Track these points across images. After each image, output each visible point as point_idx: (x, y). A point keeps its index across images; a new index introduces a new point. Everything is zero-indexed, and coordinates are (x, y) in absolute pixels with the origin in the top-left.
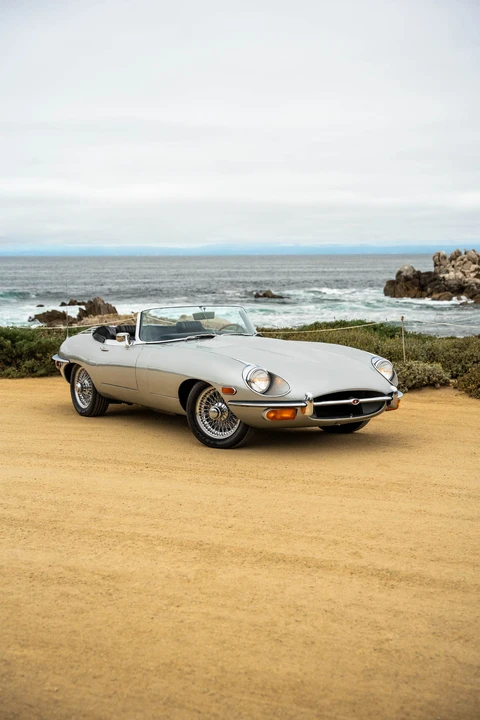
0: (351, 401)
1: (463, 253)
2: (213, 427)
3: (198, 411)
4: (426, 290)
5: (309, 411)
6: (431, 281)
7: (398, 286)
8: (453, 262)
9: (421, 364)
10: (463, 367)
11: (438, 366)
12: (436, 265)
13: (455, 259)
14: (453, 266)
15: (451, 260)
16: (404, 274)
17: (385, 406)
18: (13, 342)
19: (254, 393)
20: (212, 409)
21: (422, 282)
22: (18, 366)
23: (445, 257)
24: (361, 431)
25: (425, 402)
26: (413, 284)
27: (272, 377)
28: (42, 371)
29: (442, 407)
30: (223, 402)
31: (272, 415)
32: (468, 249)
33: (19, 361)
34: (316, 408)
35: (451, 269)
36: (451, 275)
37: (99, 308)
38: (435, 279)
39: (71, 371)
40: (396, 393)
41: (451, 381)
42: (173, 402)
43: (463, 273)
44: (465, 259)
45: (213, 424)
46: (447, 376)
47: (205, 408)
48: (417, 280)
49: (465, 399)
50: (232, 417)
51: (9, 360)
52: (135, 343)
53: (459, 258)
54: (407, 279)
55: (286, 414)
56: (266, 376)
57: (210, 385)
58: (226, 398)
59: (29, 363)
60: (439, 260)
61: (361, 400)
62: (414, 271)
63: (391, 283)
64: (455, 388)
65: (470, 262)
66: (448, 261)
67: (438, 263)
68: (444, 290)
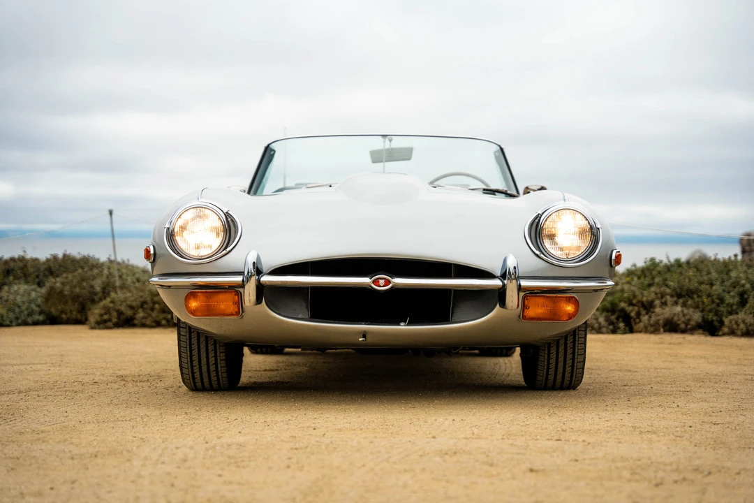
12: (744, 251)
67: (747, 248)
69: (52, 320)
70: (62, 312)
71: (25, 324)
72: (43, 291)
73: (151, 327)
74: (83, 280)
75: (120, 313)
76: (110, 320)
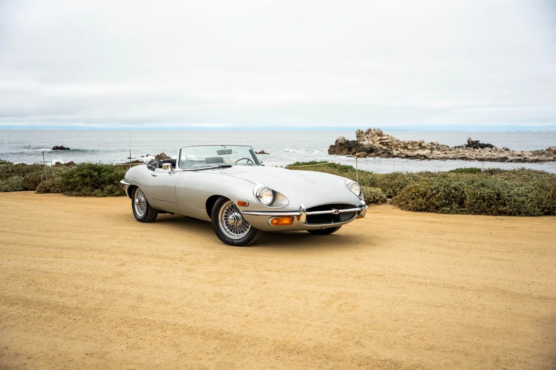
0: (333, 211)
1: (373, 130)
2: (231, 231)
3: (220, 218)
4: (352, 151)
5: (303, 219)
6: (355, 146)
7: (336, 148)
8: (367, 135)
9: (369, 188)
10: (394, 190)
11: (379, 190)
12: (357, 137)
13: (368, 133)
14: (367, 138)
15: (366, 134)
16: (339, 142)
17: (356, 215)
18: (99, 173)
19: (261, 205)
20: (231, 217)
21: (350, 146)
22: (102, 189)
23: (362, 132)
24: (336, 233)
25: (373, 213)
26: (345, 148)
27: (275, 194)
28: (118, 192)
29: (385, 217)
30: (238, 212)
31: (275, 221)
32: (375, 128)
33: (103, 186)
34: (308, 217)
35: (366, 139)
36: (366, 143)
38: (357, 145)
39: (133, 190)
40: (364, 206)
41: (388, 199)
42: (202, 212)
43: (373, 141)
44: (374, 134)
45: (232, 228)
46: (384, 196)
47: (225, 216)
48: (347, 145)
49: (398, 211)
50: (245, 223)
51: (96, 185)
52: (176, 170)
53: (370, 133)
54: (341, 144)
55: (286, 221)
56: (270, 193)
57: (230, 200)
58: (241, 208)
59: (109, 187)
60: (359, 134)
61: (341, 211)
62: (345, 140)
63: (332, 147)
64: (391, 204)
65: (376, 135)
66: (364, 135)
68: (363, 151)
69: (26, 189)
70: (29, 186)
71: (16, 191)
72: (23, 178)
73: (56, 193)
74: (37, 175)
75: (46, 188)
76: (42, 191)
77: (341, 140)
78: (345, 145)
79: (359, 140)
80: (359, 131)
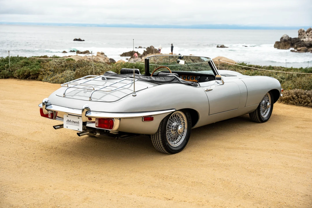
4: (294, 46)
6: (297, 42)
7: (281, 44)
8: (308, 33)
12: (299, 35)
14: (308, 35)
15: (307, 32)
16: (284, 39)
21: (292, 43)
23: (304, 31)
26: (288, 43)
35: (306, 36)
36: (307, 39)
37: (152, 51)
38: (298, 41)
48: (290, 42)
53: (311, 32)
54: (285, 41)
60: (301, 33)
62: (289, 37)
63: (277, 43)
66: (305, 33)
67: (300, 34)
68: (303, 46)
77: (286, 37)
78: (288, 42)
79: (300, 37)
80: (301, 30)
